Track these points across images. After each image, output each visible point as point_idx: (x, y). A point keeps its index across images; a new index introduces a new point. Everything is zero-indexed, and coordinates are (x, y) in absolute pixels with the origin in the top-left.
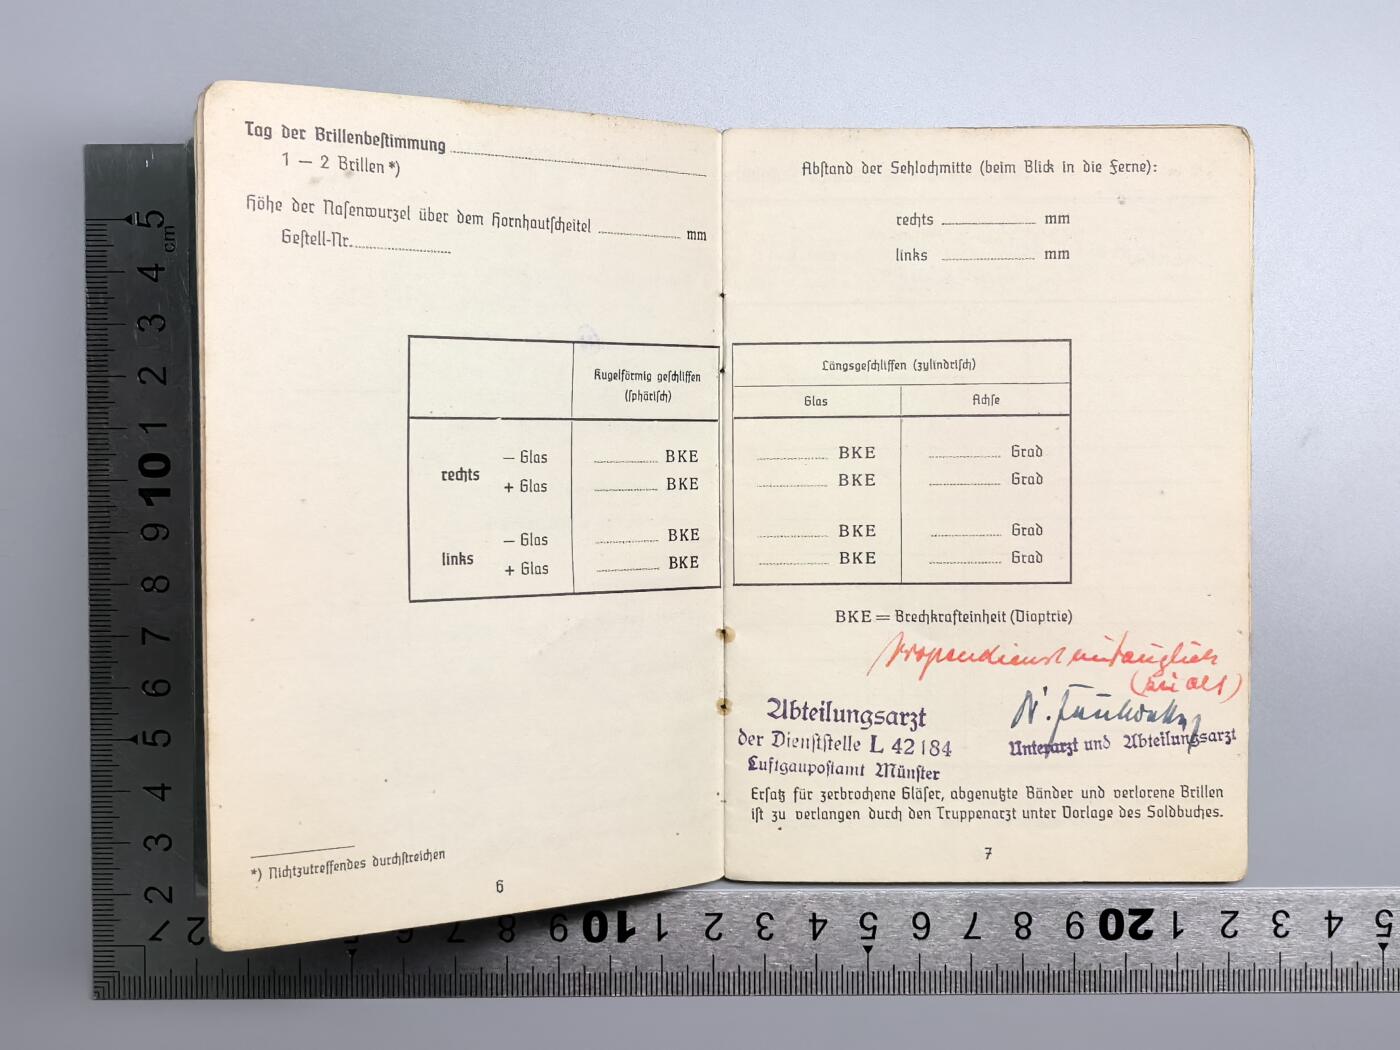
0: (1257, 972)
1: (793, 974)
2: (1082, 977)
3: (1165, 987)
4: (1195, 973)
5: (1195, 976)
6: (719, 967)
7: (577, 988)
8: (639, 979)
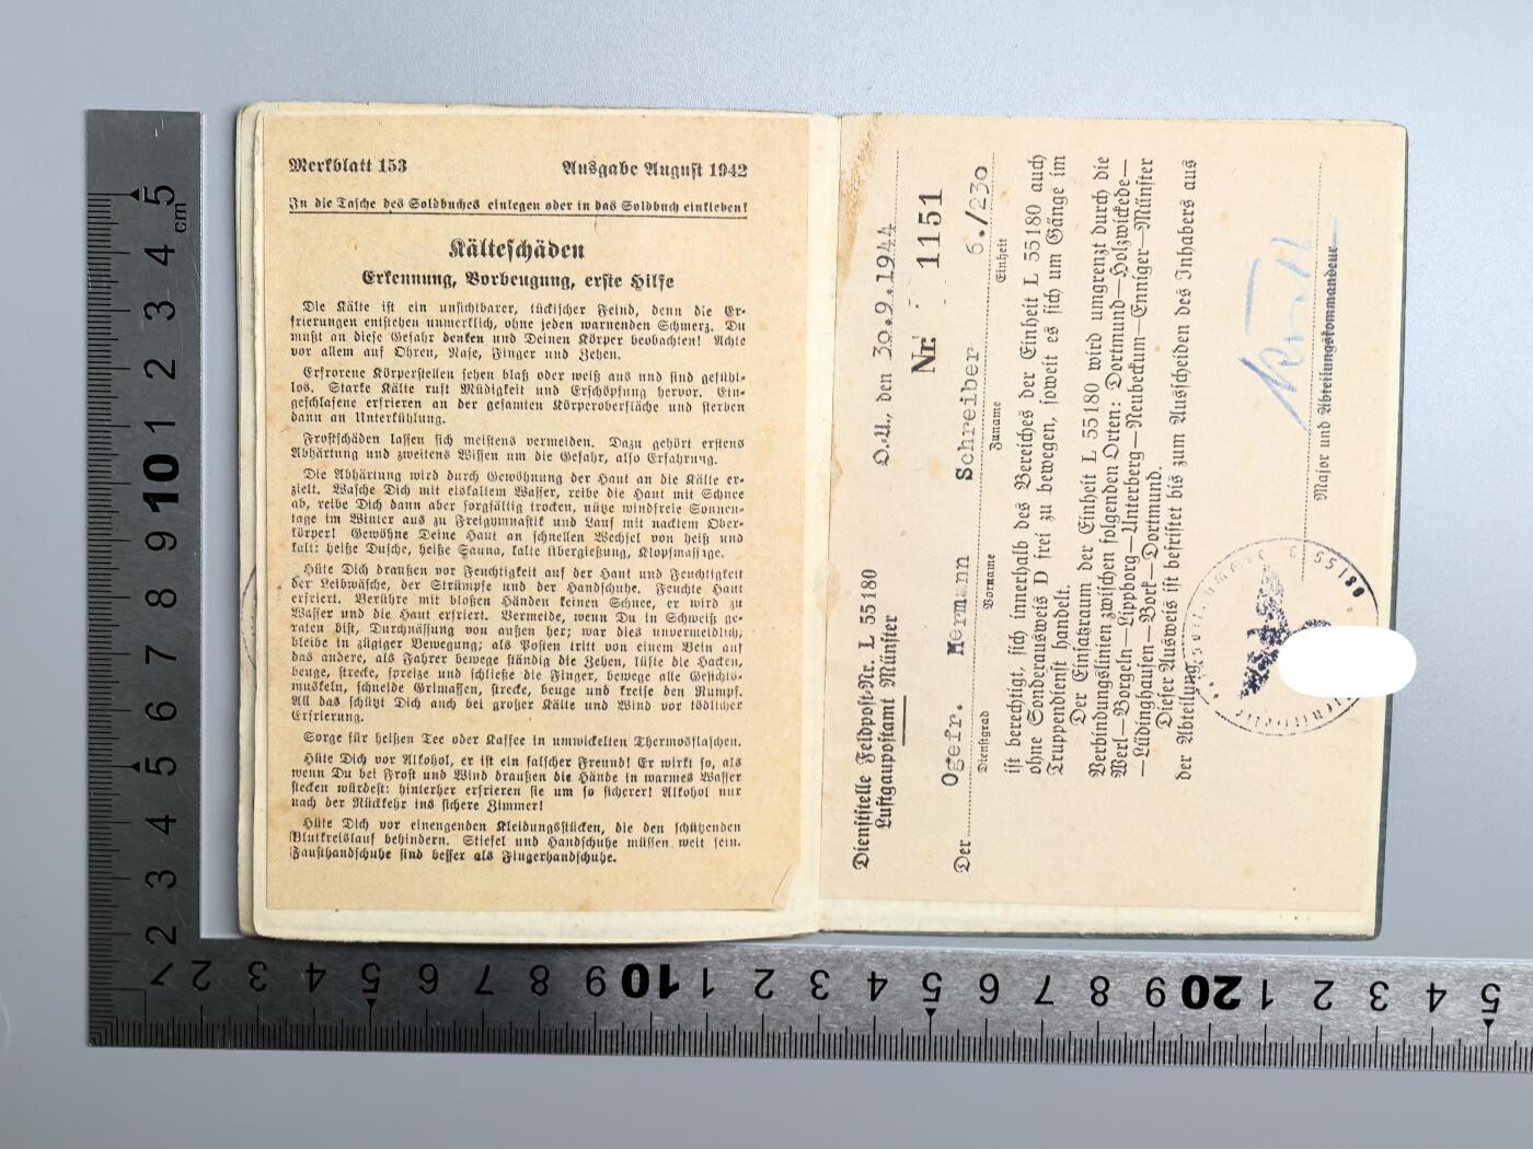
0: (1351, 1047)
1: (849, 1036)
2: (1162, 1048)
3: (1250, 1060)
4: (1284, 1047)
5: (1284, 1051)
6: (769, 1028)
7: (614, 1046)
8: (682, 1037)
